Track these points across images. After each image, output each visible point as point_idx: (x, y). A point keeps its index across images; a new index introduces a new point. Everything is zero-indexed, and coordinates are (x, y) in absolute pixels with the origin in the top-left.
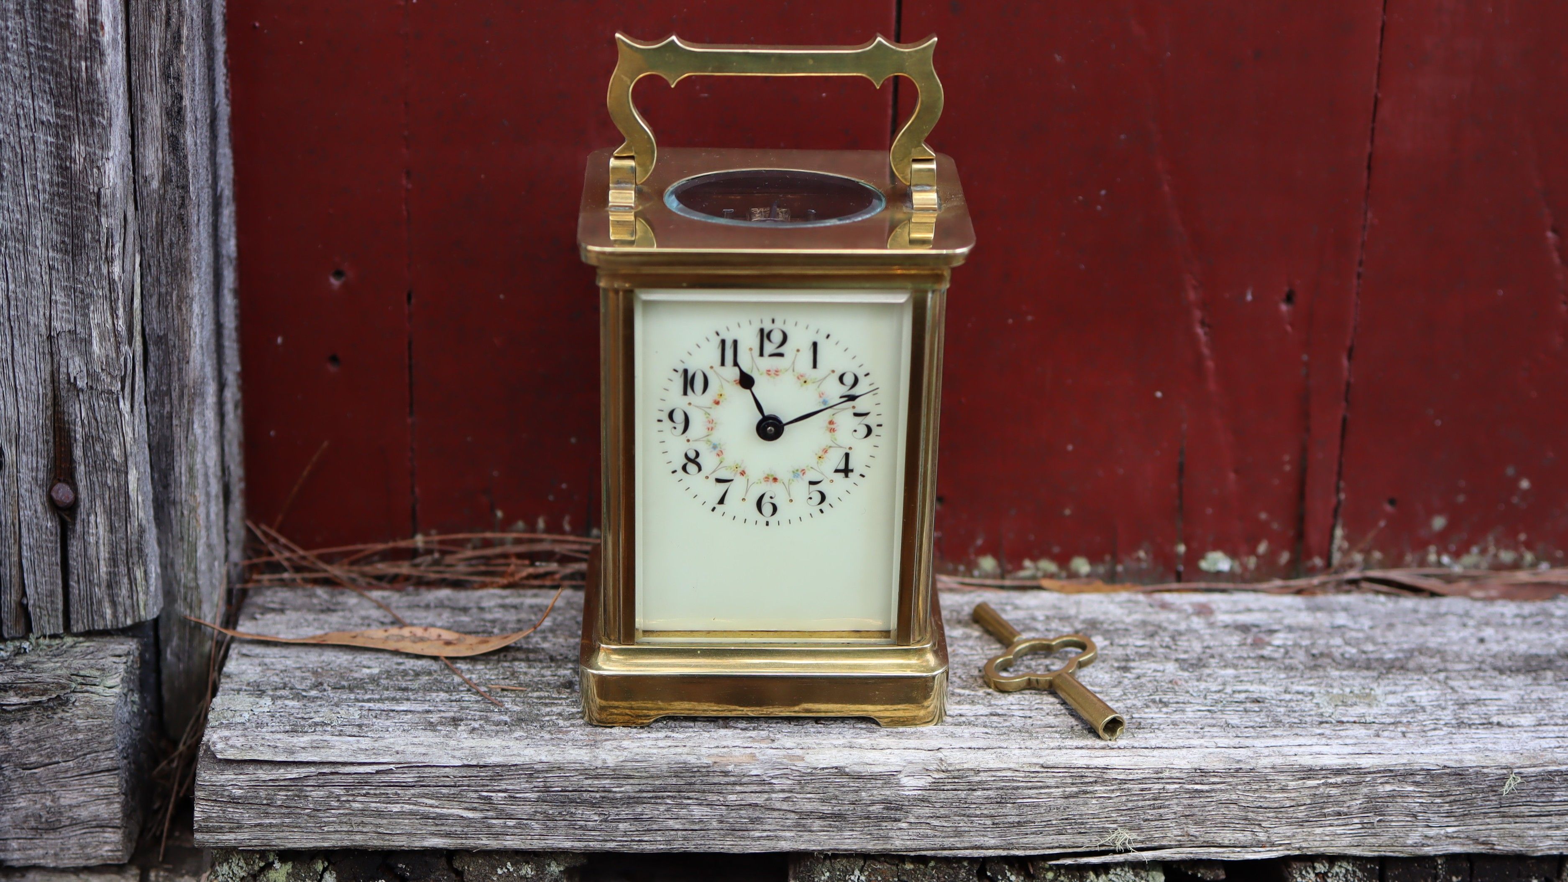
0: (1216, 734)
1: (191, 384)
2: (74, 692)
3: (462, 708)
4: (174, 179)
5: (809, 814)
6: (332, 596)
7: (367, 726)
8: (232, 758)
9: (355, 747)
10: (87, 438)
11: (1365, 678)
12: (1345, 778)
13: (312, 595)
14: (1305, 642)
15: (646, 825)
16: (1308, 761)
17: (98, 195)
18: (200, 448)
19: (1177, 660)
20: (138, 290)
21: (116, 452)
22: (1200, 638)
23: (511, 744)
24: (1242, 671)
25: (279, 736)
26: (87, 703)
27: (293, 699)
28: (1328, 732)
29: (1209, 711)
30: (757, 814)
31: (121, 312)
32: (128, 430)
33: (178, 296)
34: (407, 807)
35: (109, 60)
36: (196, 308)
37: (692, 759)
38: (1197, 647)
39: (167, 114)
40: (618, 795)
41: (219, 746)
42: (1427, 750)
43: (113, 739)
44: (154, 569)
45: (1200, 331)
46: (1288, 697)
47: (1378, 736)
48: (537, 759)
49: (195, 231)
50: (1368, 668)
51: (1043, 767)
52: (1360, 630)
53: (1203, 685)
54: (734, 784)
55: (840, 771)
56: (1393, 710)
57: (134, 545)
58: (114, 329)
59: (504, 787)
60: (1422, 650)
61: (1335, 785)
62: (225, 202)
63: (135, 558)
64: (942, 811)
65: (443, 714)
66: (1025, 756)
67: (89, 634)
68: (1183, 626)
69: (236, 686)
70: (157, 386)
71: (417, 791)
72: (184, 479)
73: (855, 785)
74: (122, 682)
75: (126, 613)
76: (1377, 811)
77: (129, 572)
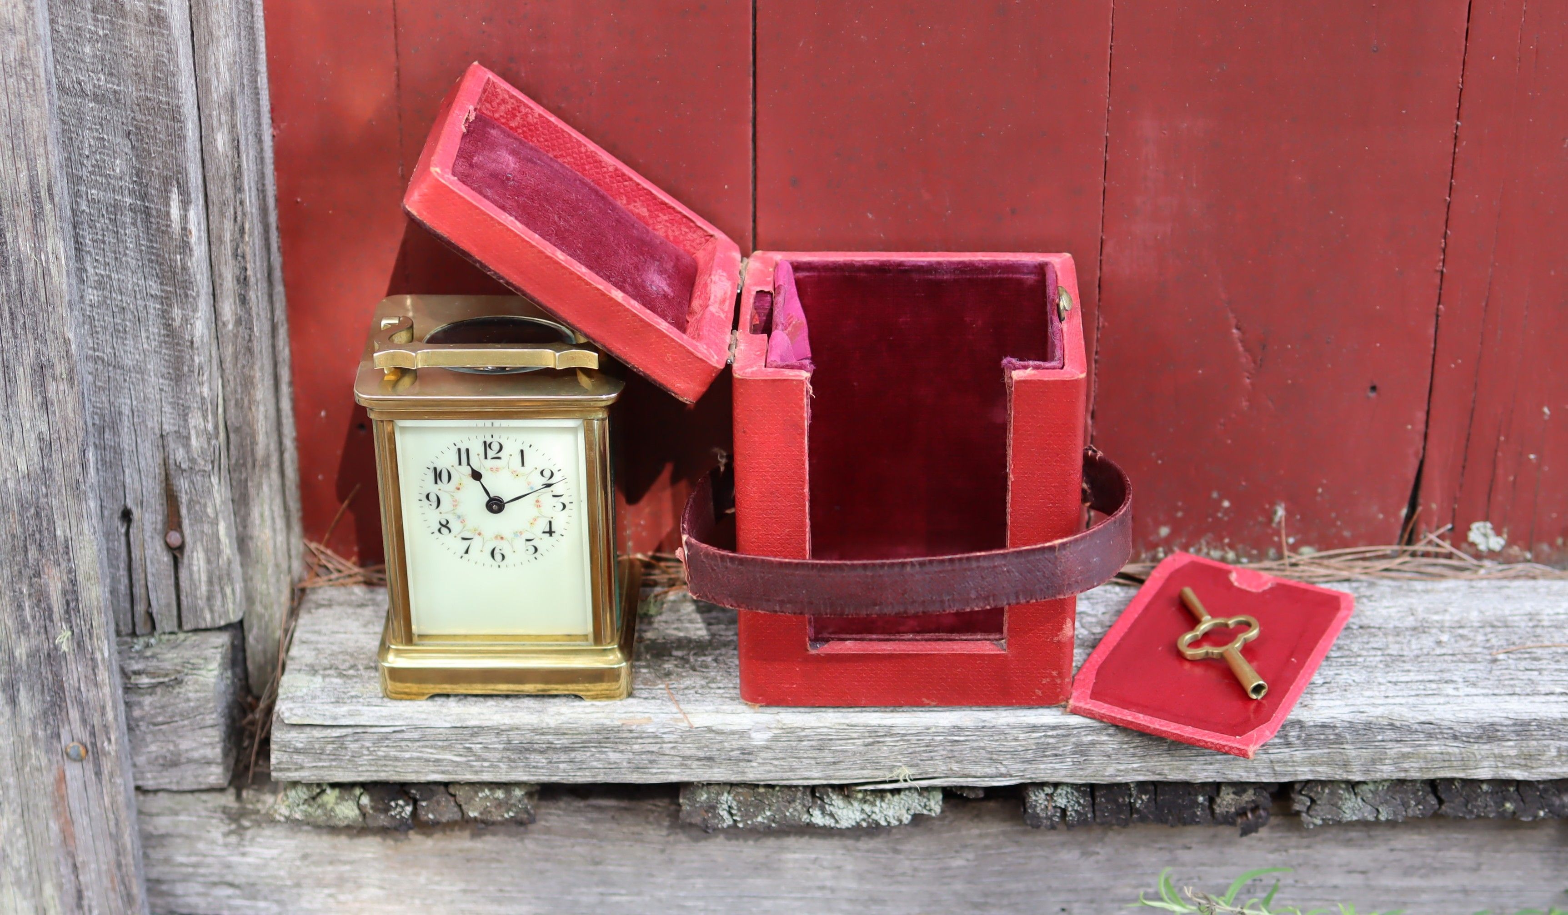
1: (260, 458)
2: (187, 674)
4: (243, 323)
5: (689, 758)
8: (295, 722)
9: (379, 714)
10: (190, 501)
12: (1059, 732)
13: (352, 593)
15: (578, 765)
17: (192, 342)
18: (268, 500)
20: (221, 400)
21: (210, 511)
23: (485, 712)
25: (326, 707)
26: (196, 682)
27: (337, 677)
30: (654, 757)
31: (210, 417)
32: (216, 495)
33: (248, 400)
34: (415, 754)
35: (196, 251)
36: (260, 408)
37: (608, 722)
39: (237, 280)
40: (558, 746)
41: (287, 714)
43: (214, 707)
44: (239, 586)
48: (502, 722)
49: (259, 356)
51: (848, 725)
52: (1094, 616)
54: (637, 738)
55: (710, 730)
57: (225, 572)
58: (206, 430)
59: (480, 741)
61: (1052, 737)
62: (280, 325)
63: (225, 580)
64: (781, 755)
67: (196, 631)
69: (297, 667)
70: (237, 461)
71: (421, 743)
72: (257, 522)
73: (720, 738)
74: (220, 665)
75: (220, 617)
76: (1082, 753)
77: (222, 589)
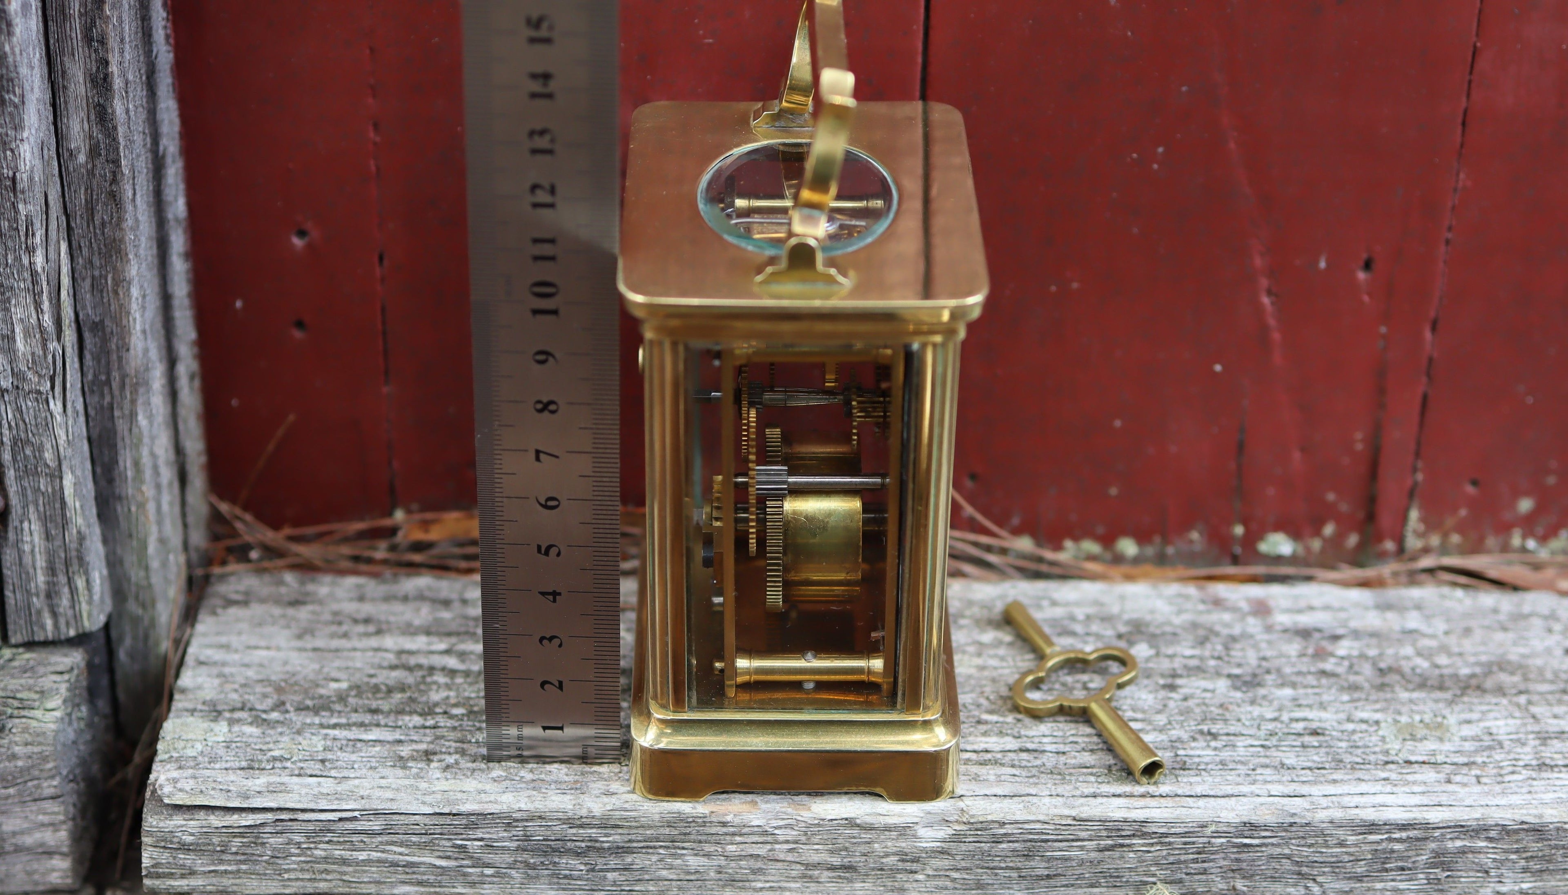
0: (1269, 779)
1: (133, 373)
2: (11, 717)
3: (438, 738)
4: (103, 152)
5: (816, 866)
6: (302, 583)
7: (331, 761)
8: (181, 803)
9: (316, 791)
10: (15, 441)
11: (1436, 701)
12: (1412, 833)
13: (281, 583)
14: (1372, 652)
15: (637, 875)
16: (1370, 815)
17: (14, 180)
18: (146, 440)
19: (1229, 676)
20: (66, 281)
21: (48, 455)
22: (1256, 647)
23: (488, 787)
24: (1301, 691)
25: (232, 777)
26: (25, 730)
27: (251, 724)
28: (1393, 776)
29: (1262, 746)
30: (759, 864)
31: (46, 306)
32: (61, 433)
33: (113, 279)
34: (375, 855)
35: (18, 30)
36: (135, 292)
38: (1252, 657)
39: (92, 81)
40: (606, 845)
41: (167, 789)
42: (1503, 801)
43: (55, 767)
44: (98, 574)
45: (1266, 300)
46: (1350, 727)
47: (1449, 781)
48: (516, 807)
49: (130, 207)
50: (1441, 688)
51: (1074, 819)
52: (1433, 636)
53: (1256, 711)
54: (734, 834)
55: (851, 822)
56: (1468, 746)
57: (74, 554)
58: (40, 325)
59: (480, 835)
60: (1502, 665)
61: (1399, 840)
62: (169, 160)
63: (75, 567)
64: (963, 864)
65: (415, 746)
66: (1056, 807)
67: (30, 645)
68: (1237, 630)
69: (190, 706)
70: (95, 376)
71: (385, 838)
72: (130, 474)
73: (866, 836)
74: (65, 701)
75: (68, 624)
76: (1445, 866)
77: (70, 581)
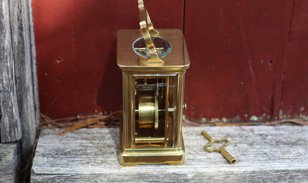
0: (257, 162)
1: (26, 87)
2: (3, 157)
3: (90, 159)
4: (21, 43)
6: (59, 130)
7: (68, 164)
8: (38, 173)
9: (66, 170)
10: (3, 101)
11: (288, 147)
12: (286, 172)
13: (55, 130)
14: (275, 138)
16: (277, 169)
17: (4, 48)
18: (29, 101)
19: (247, 144)
20: (13, 68)
21: (10, 104)
22: (252, 138)
23: (101, 169)
24: (261, 146)
25: (49, 168)
26: (6, 160)
27: (51, 158)
28: (281, 161)
29: (255, 157)
31: (10, 73)
32: (12, 99)
33: (23, 68)
35: (5, 17)
36: (27, 71)
37: (141, 172)
38: (251, 140)
39: (19, 28)
40: (125, 180)
41: (35, 171)
42: (303, 165)
43: (11, 167)
44: (19, 128)
45: (251, 69)
46: (272, 152)
47: (292, 162)
48: (107, 172)
49: (26, 54)
50: (289, 144)
51: (219, 171)
52: (286, 135)
53: (253, 150)
54: (151, 177)
55: (174, 174)
56: (295, 155)
57: (15, 124)
58: (9, 77)
59: (99, 178)
60: (300, 140)
61: (283, 174)
62: (33, 45)
63: (15, 127)
64: (197, 181)
65: (85, 161)
66: (215, 169)
67: (6, 143)
68: (248, 135)
69: (39, 154)
70: (19, 88)
71: (80, 179)
72: (26, 108)
73: (177, 176)
74: (13, 154)
75: (13, 139)
76: (292, 179)
77: (14, 130)
